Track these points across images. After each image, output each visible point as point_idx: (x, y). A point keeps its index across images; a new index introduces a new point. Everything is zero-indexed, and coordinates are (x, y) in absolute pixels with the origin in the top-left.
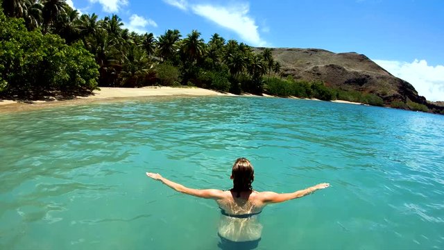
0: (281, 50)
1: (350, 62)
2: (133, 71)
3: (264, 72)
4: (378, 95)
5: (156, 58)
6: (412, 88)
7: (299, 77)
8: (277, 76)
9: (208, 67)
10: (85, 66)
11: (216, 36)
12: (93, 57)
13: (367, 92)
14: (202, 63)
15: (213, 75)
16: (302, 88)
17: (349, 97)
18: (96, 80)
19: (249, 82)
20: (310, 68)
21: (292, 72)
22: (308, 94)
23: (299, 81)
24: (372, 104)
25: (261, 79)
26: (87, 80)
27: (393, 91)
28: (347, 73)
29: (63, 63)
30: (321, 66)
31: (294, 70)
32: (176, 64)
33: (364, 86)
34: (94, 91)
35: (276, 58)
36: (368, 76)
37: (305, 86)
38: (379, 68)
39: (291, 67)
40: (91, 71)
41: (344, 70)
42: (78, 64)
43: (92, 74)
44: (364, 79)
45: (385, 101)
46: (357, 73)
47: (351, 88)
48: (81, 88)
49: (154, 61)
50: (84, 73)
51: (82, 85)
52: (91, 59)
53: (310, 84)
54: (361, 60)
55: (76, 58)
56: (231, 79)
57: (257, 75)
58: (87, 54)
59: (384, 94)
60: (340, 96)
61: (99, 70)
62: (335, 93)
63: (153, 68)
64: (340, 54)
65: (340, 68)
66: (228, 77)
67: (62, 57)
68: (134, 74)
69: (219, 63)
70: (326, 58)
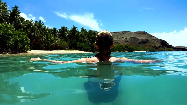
1: (139, 35)
2: (48, 44)
4: (153, 47)
5: (58, 38)
6: (166, 42)
7: (119, 44)
9: (80, 41)
10: (23, 39)
11: (82, 29)
13: (148, 46)
14: (78, 40)
15: (83, 44)
16: (121, 48)
17: (141, 49)
20: (123, 39)
21: (116, 42)
22: (124, 50)
23: (119, 45)
24: (150, 51)
27: (158, 45)
28: (139, 39)
30: (128, 38)
31: (117, 41)
32: (67, 41)
33: (146, 44)
36: (148, 40)
37: (122, 46)
38: (152, 36)
40: (26, 42)
41: (137, 38)
44: (146, 41)
45: (157, 49)
46: (143, 39)
47: (141, 46)
49: (58, 39)
50: (22, 42)
51: (21, 47)
52: (26, 36)
53: (124, 46)
54: (144, 34)
56: (91, 46)
58: (24, 34)
59: (155, 46)
60: (137, 49)
61: (30, 41)
62: (135, 49)
63: (57, 43)
64: (135, 32)
65: (136, 38)
66: (89, 45)
67: (11, 34)
68: (48, 45)
69: (86, 40)
70: (130, 34)
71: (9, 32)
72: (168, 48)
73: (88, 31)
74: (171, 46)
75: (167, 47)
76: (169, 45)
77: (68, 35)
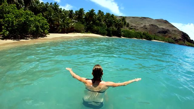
0: (129, 17)
1: (160, 23)
2: (64, 26)
3: (122, 27)
4: (173, 38)
6: (187, 36)
7: (138, 30)
8: (128, 29)
9: (97, 25)
10: (43, 24)
11: (100, 11)
12: (46, 20)
13: (167, 37)
14: (94, 22)
15: (99, 28)
16: (139, 34)
17: (160, 39)
18: (48, 31)
19: (115, 31)
20: (142, 26)
21: (135, 27)
22: (141, 37)
23: (137, 31)
24: (169, 42)
25: (121, 30)
26: (44, 30)
27: (179, 37)
28: (159, 28)
29: (33, 23)
30: (147, 25)
31: (135, 26)
32: (83, 23)
33: (166, 34)
34: (47, 35)
35: (127, 21)
36: (168, 30)
37: (140, 33)
38: (173, 26)
39: (134, 25)
40: (45, 26)
41: (158, 27)
42: (40, 24)
43: (46, 28)
44: (166, 31)
45: (176, 41)
46: (163, 28)
47: (160, 35)
48: (41, 34)
49: (73, 22)
50: (42, 27)
51: (41, 32)
52: (45, 21)
53: (142, 33)
54: (165, 23)
55: (39, 21)
56: (107, 30)
57: (119, 28)
58: (43, 19)
60: (155, 38)
61: (49, 26)
62: (154, 37)
63: (73, 25)
64: (156, 20)
65: (156, 26)
66: (106, 29)
67: (32, 20)
68: (64, 28)
69: (102, 23)
70: (150, 21)
71: (31, 19)
72: (188, 43)
73: (105, 14)
74: (193, 40)
77: (84, 17)
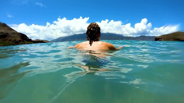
59: (15, 40)
75: (27, 41)
76: (28, 39)
